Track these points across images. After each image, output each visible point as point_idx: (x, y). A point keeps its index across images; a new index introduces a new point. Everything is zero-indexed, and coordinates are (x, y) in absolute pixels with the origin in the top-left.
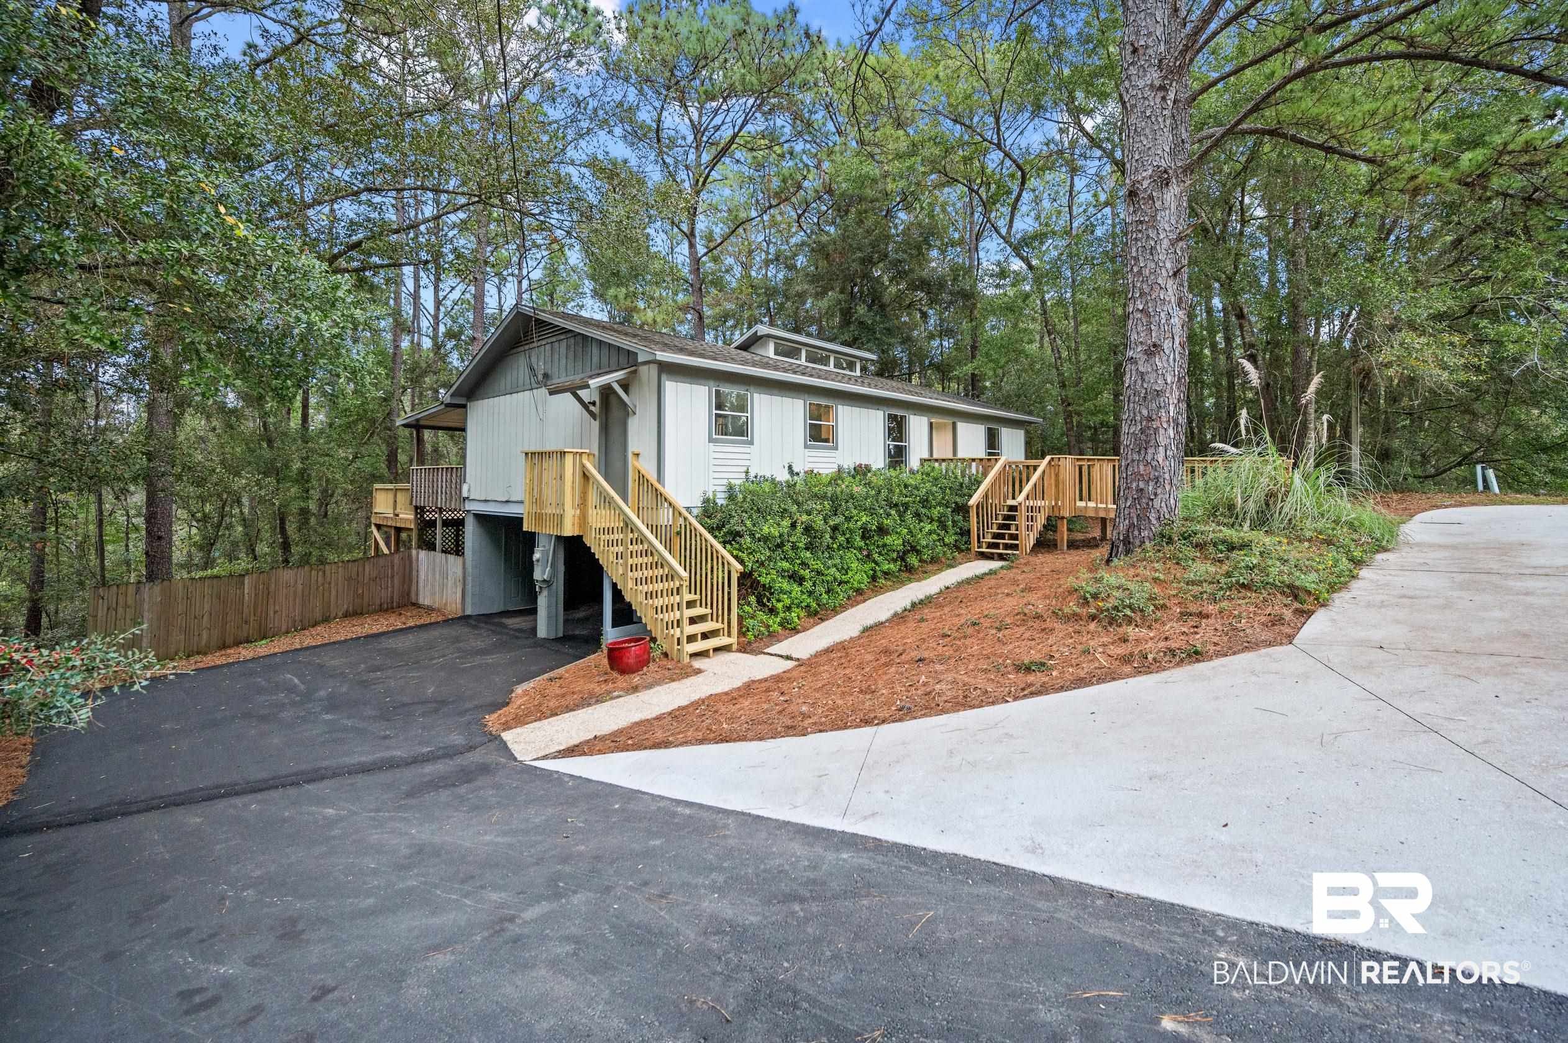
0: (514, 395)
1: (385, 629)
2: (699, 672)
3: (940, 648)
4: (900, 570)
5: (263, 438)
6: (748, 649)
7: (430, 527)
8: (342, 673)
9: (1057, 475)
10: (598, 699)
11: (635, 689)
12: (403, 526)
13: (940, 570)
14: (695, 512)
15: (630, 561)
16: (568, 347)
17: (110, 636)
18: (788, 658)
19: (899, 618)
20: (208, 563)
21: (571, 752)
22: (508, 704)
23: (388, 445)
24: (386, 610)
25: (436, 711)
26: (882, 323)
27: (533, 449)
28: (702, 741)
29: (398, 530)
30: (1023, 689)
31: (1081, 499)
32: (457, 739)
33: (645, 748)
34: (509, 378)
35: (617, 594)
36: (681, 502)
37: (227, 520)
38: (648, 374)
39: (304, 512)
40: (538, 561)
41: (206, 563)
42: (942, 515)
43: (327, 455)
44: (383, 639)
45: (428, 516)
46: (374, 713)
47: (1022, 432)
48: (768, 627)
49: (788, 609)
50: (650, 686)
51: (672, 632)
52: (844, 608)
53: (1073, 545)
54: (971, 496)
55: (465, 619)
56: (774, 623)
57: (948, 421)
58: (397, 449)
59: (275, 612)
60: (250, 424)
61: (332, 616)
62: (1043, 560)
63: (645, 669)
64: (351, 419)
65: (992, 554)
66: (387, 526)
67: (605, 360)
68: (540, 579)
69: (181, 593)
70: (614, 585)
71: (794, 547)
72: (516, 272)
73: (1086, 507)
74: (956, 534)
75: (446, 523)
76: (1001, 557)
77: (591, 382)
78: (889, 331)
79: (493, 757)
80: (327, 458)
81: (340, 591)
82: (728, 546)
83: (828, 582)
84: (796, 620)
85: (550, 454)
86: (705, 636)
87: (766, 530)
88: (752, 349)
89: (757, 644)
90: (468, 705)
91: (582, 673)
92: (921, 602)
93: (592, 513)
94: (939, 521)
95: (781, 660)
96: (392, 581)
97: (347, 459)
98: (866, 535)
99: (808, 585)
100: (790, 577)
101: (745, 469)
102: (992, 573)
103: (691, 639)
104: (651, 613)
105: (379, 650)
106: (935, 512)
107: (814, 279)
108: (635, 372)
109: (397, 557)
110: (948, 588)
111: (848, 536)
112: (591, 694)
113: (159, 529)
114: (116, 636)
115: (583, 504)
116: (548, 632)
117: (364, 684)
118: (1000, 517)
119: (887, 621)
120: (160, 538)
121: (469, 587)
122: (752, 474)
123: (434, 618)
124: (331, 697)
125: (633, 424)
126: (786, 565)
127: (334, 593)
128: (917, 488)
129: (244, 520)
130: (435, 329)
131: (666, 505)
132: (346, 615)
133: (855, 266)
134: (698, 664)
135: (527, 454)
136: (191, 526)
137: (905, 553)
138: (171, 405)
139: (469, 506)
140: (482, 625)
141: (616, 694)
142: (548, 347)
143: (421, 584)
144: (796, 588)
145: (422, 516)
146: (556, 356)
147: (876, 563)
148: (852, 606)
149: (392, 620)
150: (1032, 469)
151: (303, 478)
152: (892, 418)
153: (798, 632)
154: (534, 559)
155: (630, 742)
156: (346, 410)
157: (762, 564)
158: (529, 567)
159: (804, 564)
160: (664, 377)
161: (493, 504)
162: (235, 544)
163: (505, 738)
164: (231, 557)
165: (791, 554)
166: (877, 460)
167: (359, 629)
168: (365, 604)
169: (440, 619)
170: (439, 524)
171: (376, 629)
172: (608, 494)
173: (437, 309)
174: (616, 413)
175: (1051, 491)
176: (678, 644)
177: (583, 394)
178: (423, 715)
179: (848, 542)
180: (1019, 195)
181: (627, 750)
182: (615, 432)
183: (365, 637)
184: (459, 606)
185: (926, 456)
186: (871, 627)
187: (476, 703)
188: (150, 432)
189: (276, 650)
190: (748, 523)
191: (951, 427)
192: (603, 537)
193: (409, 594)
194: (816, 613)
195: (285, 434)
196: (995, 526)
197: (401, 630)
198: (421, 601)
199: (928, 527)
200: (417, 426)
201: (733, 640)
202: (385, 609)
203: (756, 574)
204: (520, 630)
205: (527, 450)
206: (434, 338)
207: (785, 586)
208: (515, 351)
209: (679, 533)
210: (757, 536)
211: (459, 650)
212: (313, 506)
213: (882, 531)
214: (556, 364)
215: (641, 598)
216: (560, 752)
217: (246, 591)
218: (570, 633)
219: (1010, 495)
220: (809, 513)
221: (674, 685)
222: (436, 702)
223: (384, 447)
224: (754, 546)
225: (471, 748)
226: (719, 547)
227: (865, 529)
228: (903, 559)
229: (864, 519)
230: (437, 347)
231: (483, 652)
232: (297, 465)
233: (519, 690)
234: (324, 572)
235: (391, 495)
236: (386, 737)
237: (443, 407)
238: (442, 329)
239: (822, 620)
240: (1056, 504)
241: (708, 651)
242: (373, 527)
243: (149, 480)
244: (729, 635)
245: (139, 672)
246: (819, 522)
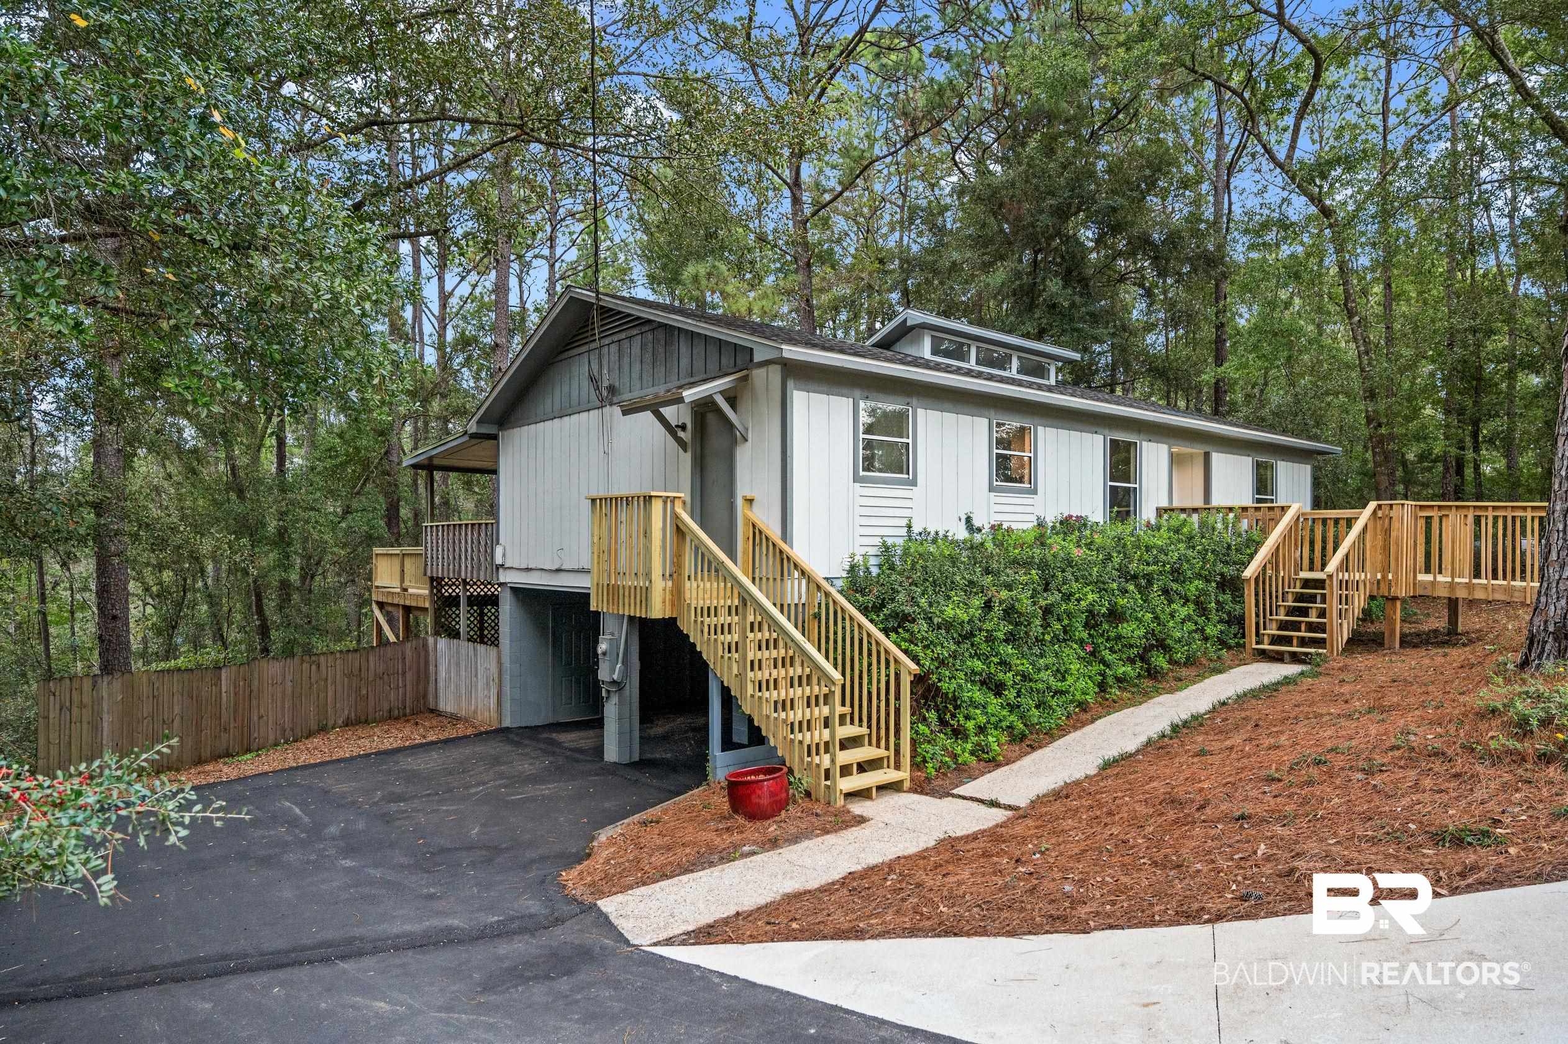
0: (566, 419)
1: (398, 744)
2: (861, 820)
3: (1268, 798)
4: (1139, 676)
5: (229, 488)
6: (927, 789)
7: (450, 606)
8: (353, 803)
9: (1387, 532)
10: (727, 856)
11: (774, 843)
12: (414, 604)
13: (1201, 677)
14: (839, 583)
15: (750, 656)
16: (643, 347)
17: (128, 756)
18: (993, 804)
19: (1156, 747)
20: (170, 652)
21: (706, 935)
22: (589, 855)
23: (386, 495)
24: (397, 718)
25: (489, 861)
26: (1085, 305)
27: (602, 494)
28: (913, 932)
29: (407, 609)
30: (1463, 875)
31: (1428, 570)
32: (532, 905)
33: (824, 938)
34: (557, 393)
35: (728, 700)
36: (820, 570)
37: (189, 595)
38: (767, 379)
39: (285, 585)
40: (604, 654)
41: (168, 652)
42: (1203, 592)
43: (313, 509)
44: (400, 757)
45: (447, 591)
46: (404, 860)
47: (1309, 467)
48: (955, 756)
49: (981, 730)
50: (795, 839)
51: (817, 760)
52: (1063, 731)
53: (1408, 642)
54: (1245, 565)
55: (502, 733)
56: (964, 750)
57: (1197, 450)
58: (399, 500)
59: (261, 717)
60: (217, 469)
61: (331, 723)
62: (1369, 663)
63: (783, 813)
64: (339, 460)
65: (1281, 653)
66: (392, 605)
67: (699, 364)
68: (608, 679)
69: (145, 690)
70: (725, 692)
71: (990, 639)
72: (546, 252)
73: (1434, 583)
74: (1221, 621)
75: (472, 601)
76: (1295, 658)
77: (685, 393)
78: (1095, 318)
79: (594, 938)
80: (312, 513)
81: (339, 688)
82: (893, 635)
83: (1038, 691)
84: (995, 747)
85: (629, 500)
86: (862, 768)
87: (949, 612)
88: (898, 347)
89: (939, 782)
90: (530, 854)
91: (684, 815)
92: (1185, 724)
93: (690, 589)
94: (1197, 603)
95: (983, 810)
96: (404, 681)
97: (335, 513)
98: (1092, 621)
99: (1011, 694)
100: (983, 683)
101: (904, 522)
102: (1287, 681)
103: (846, 771)
104: (784, 731)
105: (397, 772)
106: (1194, 587)
107: (981, 242)
108: (745, 378)
109: (408, 645)
110: (1224, 704)
111: (1066, 622)
112: (711, 849)
113: (113, 606)
114: (137, 757)
115: (675, 574)
116: (620, 753)
117: (387, 819)
118: (1290, 597)
119: (1138, 751)
120: (115, 618)
121: (507, 689)
122: (917, 529)
123: (461, 730)
124: (345, 835)
125: (744, 456)
126: (978, 665)
127: (330, 694)
128: (1161, 550)
129: (210, 596)
130: (442, 334)
131: (796, 575)
132: (348, 723)
133: (1045, 220)
134: (858, 808)
135: (593, 500)
136: (145, 605)
137: (1147, 649)
138: (122, 443)
139: (504, 577)
140: (527, 742)
141: (746, 849)
142: (614, 348)
143: (441, 684)
144: (994, 704)
145: (439, 591)
146: (626, 360)
147: (1107, 665)
148: (1076, 728)
149: (407, 731)
150: (1343, 523)
151: (282, 539)
152: (1115, 445)
153: (999, 765)
154: (599, 651)
155: (795, 925)
156: (330, 450)
157: (942, 663)
158: (591, 660)
159: (1004, 664)
160: (790, 384)
161: (538, 573)
162: (200, 627)
163: (604, 909)
164: (196, 644)
165: (984, 648)
166: (1095, 509)
167: (367, 742)
168: (371, 710)
169: (469, 732)
170: (463, 602)
171: (388, 744)
172: (715, 558)
173: (443, 306)
174: (717, 441)
175: (1373, 556)
176: (827, 778)
177: (668, 412)
178: (473, 865)
179: (1065, 632)
180: (1310, 95)
181: (795, 939)
182: (715, 468)
183: (376, 754)
184: (494, 715)
185: (1164, 504)
186: (1116, 761)
187: (540, 851)
188: (97, 477)
189: (266, 768)
190: (923, 601)
191: (1201, 460)
192: (707, 620)
193: (425, 696)
194: (1023, 737)
195: (260, 481)
196: (1282, 611)
197: (421, 745)
198: (442, 706)
199: (1183, 612)
200: (429, 467)
201: (904, 774)
202: (394, 717)
203: (934, 678)
204: (580, 751)
205: (594, 494)
206: (441, 347)
207: (978, 696)
208: (566, 355)
209: (817, 616)
210: (936, 620)
211: (501, 775)
212: (294, 577)
213: (1116, 616)
214: (626, 368)
215: (767, 709)
216: (688, 933)
217: (224, 689)
218: (649, 756)
219: (1306, 562)
220: (1009, 587)
221: (830, 839)
222: (488, 848)
223: (381, 499)
224: (932, 636)
225: (559, 921)
226: (881, 636)
227: (1090, 612)
228: (1142, 658)
229: (1090, 597)
230: (444, 362)
231: (534, 779)
232: (272, 526)
233: (603, 836)
234: (319, 666)
235: (396, 562)
236: (431, 897)
237: (466, 438)
238: (450, 335)
239: (1033, 748)
240: (1383, 577)
241: (869, 790)
242: (374, 606)
243: (100, 537)
244: (898, 767)
245: (173, 815)
246: (1025, 603)
